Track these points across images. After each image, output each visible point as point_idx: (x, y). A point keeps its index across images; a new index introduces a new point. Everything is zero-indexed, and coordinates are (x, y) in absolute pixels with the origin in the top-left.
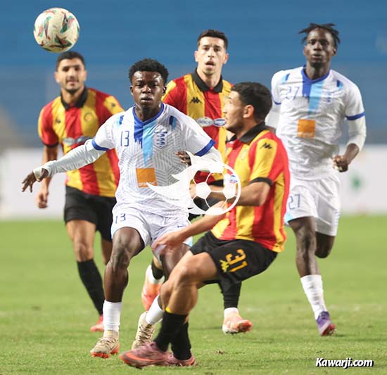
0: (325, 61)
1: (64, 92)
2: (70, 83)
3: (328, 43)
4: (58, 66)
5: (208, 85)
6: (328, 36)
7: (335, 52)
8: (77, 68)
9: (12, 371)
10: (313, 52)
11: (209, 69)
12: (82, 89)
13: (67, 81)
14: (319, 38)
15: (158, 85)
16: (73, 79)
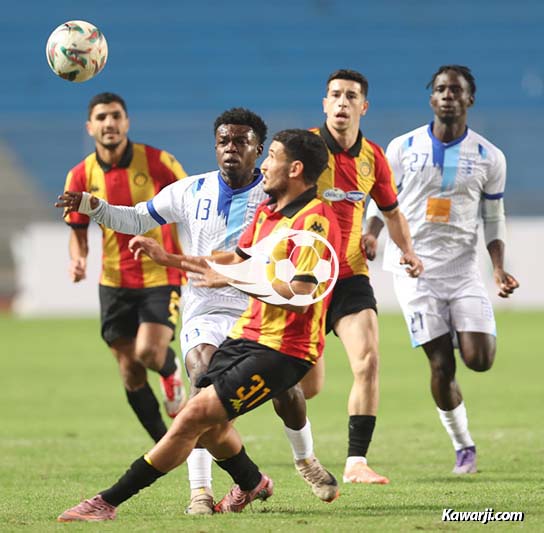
0: (458, 114)
1: (100, 147)
2: (107, 136)
3: (462, 90)
4: (90, 113)
5: (341, 144)
6: (463, 82)
7: (472, 102)
8: (116, 116)
9: (39, 519)
10: (442, 103)
11: (340, 123)
12: (124, 143)
13: (103, 134)
14: (449, 83)
15: (248, 142)
16: (110, 129)
